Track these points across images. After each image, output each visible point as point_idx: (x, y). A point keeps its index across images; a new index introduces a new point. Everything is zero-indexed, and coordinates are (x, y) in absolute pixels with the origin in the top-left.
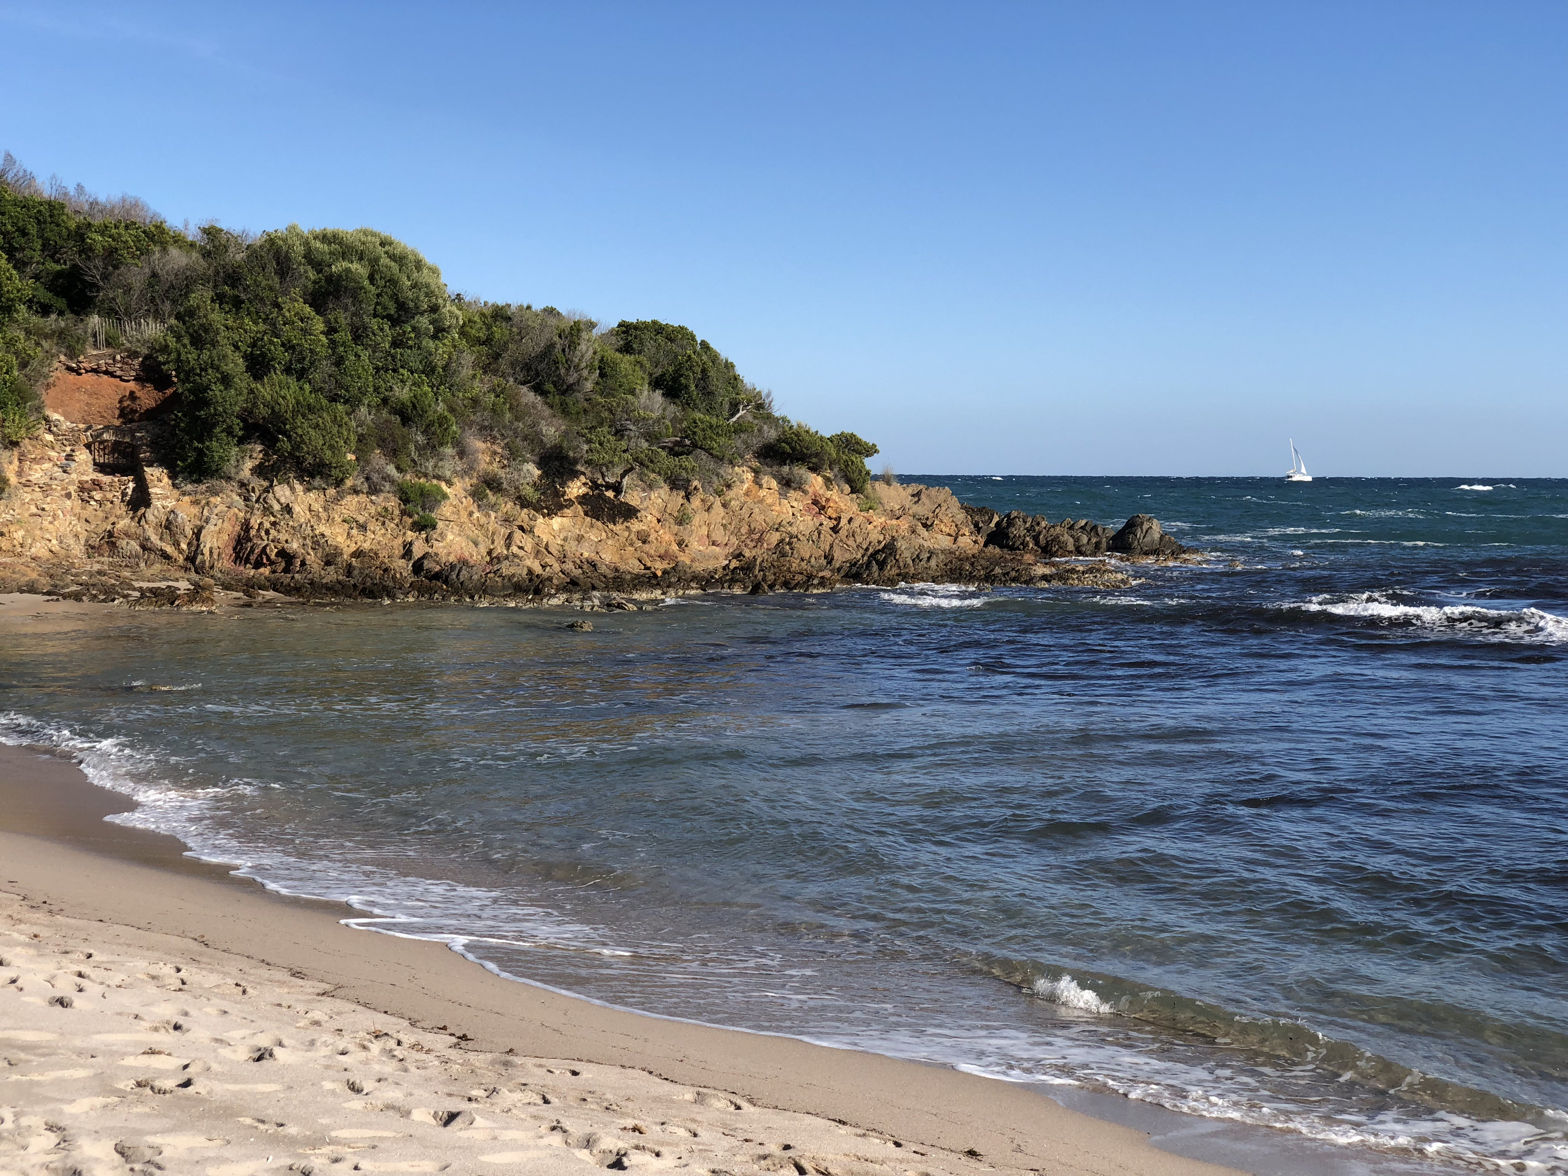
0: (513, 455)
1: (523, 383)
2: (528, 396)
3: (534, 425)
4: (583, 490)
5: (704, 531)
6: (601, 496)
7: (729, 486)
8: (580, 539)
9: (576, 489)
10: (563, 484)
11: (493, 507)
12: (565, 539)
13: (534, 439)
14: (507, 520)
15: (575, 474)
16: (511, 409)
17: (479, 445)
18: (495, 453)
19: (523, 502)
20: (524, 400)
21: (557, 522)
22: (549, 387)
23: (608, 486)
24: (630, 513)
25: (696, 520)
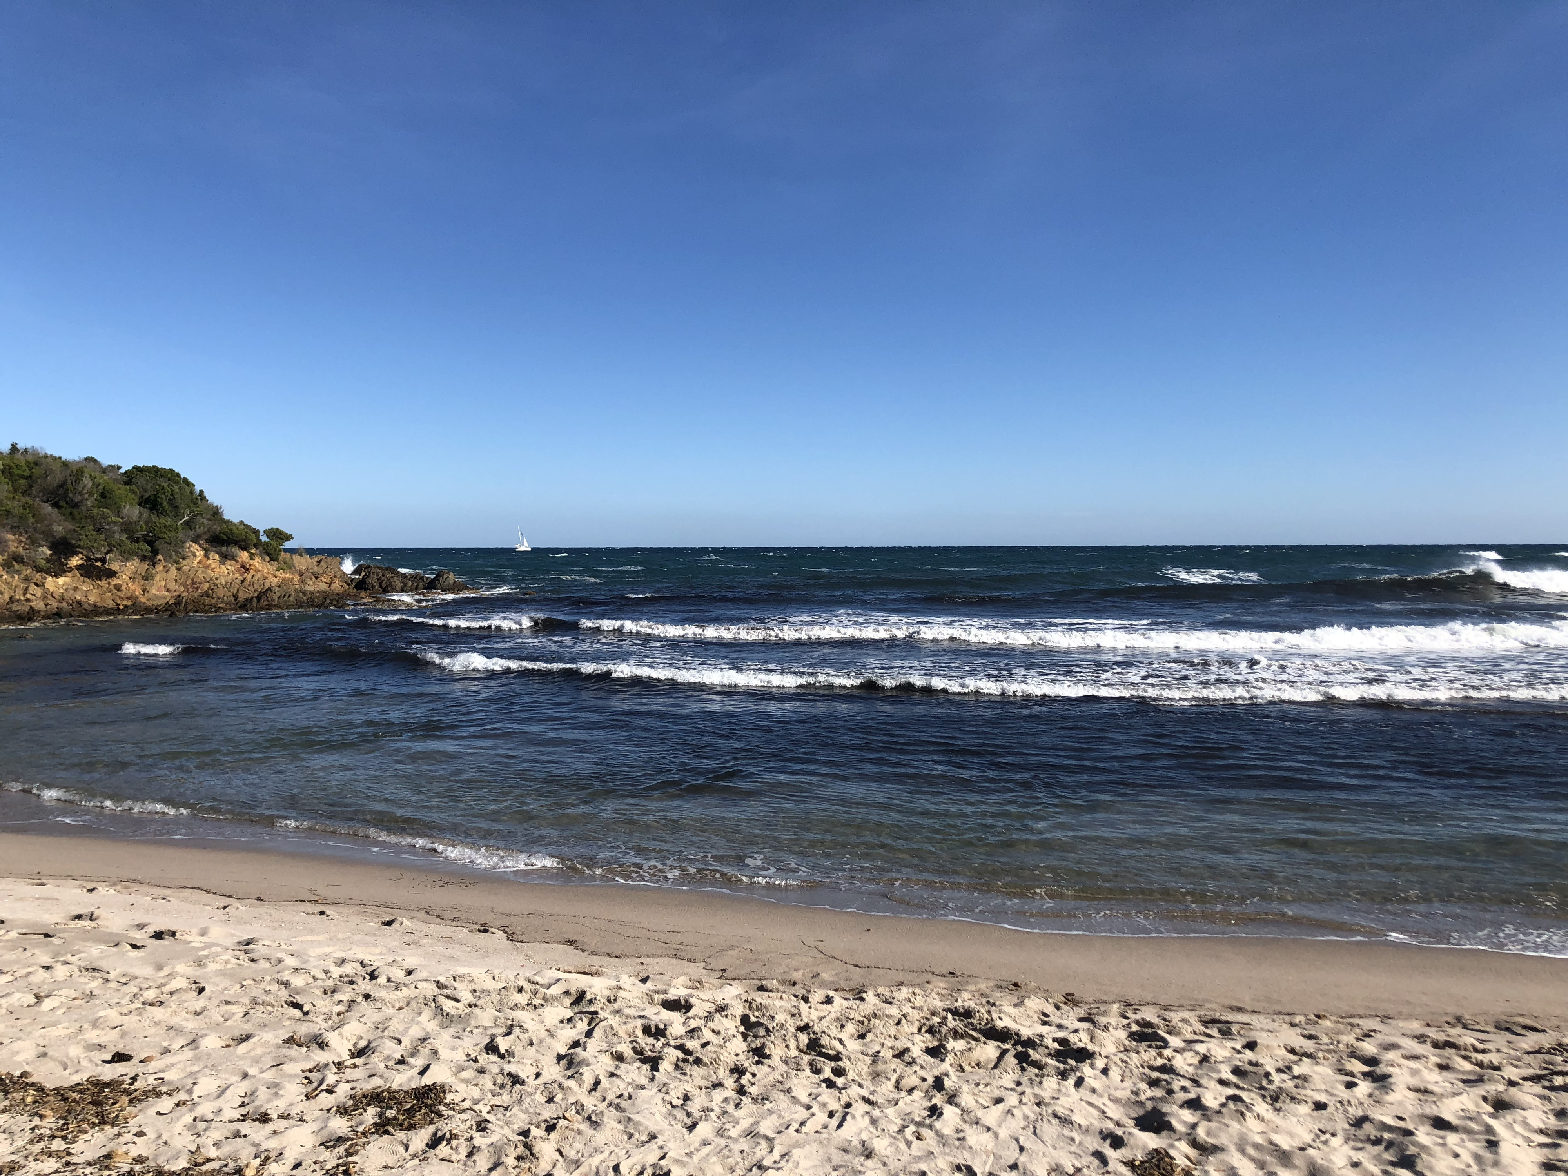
0: (34, 543)
1: (47, 501)
2: (47, 508)
3: (50, 525)
4: (80, 562)
5: (163, 583)
6: (93, 565)
7: (184, 559)
8: (75, 589)
9: (75, 561)
10: (67, 559)
11: (18, 572)
12: (66, 590)
13: (47, 534)
14: (27, 579)
15: (76, 554)
16: (33, 517)
17: (10, 537)
18: (21, 541)
19: (39, 570)
20: (43, 512)
21: (61, 580)
22: (63, 503)
23: (97, 560)
24: (112, 574)
25: (157, 578)
